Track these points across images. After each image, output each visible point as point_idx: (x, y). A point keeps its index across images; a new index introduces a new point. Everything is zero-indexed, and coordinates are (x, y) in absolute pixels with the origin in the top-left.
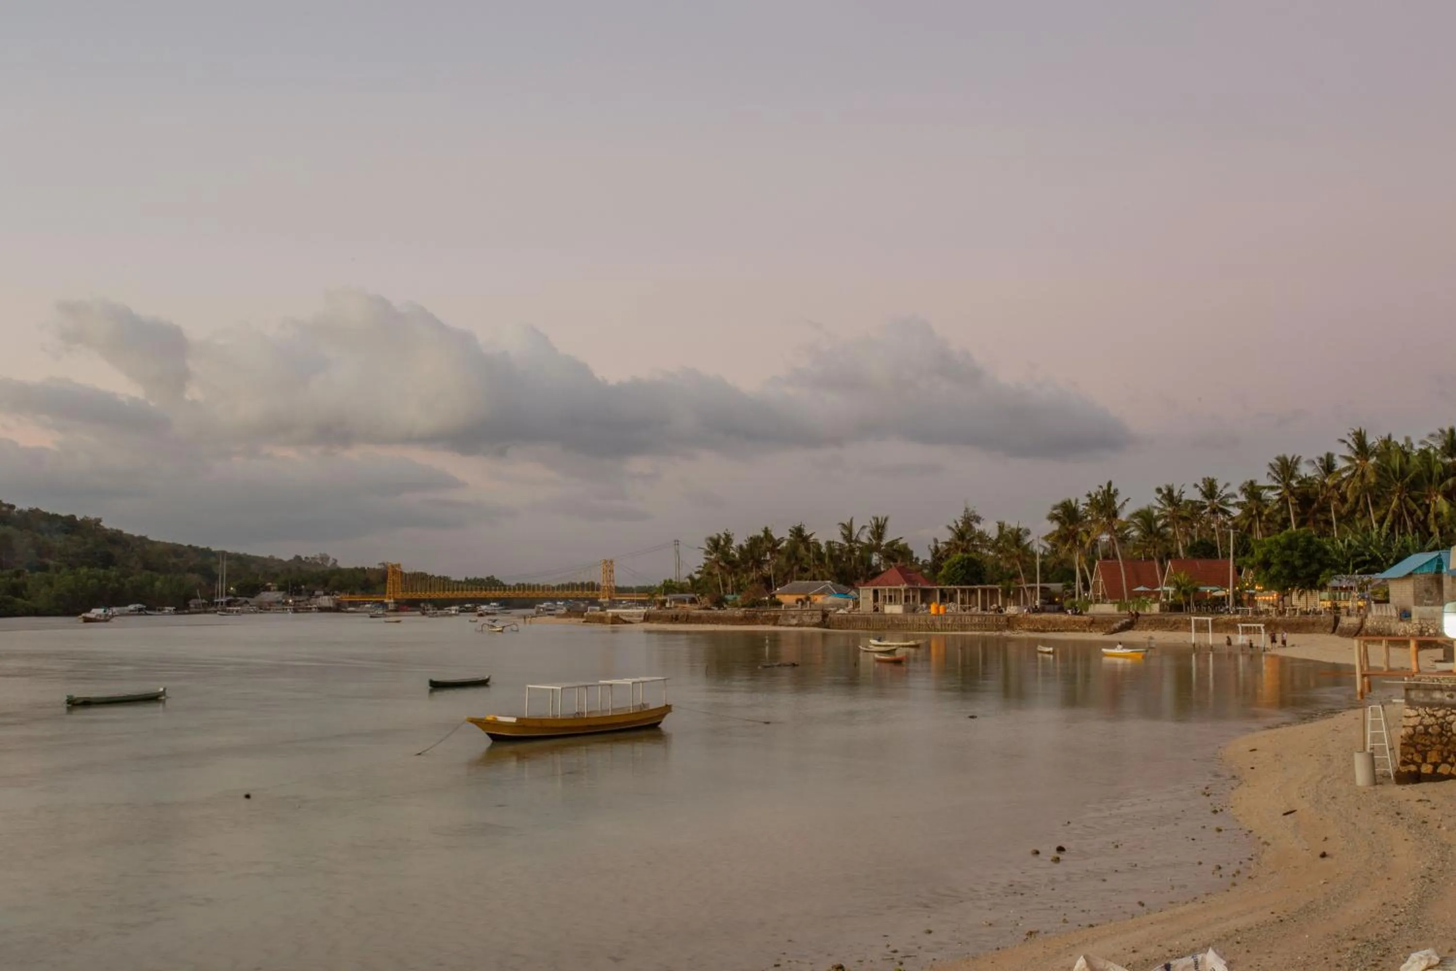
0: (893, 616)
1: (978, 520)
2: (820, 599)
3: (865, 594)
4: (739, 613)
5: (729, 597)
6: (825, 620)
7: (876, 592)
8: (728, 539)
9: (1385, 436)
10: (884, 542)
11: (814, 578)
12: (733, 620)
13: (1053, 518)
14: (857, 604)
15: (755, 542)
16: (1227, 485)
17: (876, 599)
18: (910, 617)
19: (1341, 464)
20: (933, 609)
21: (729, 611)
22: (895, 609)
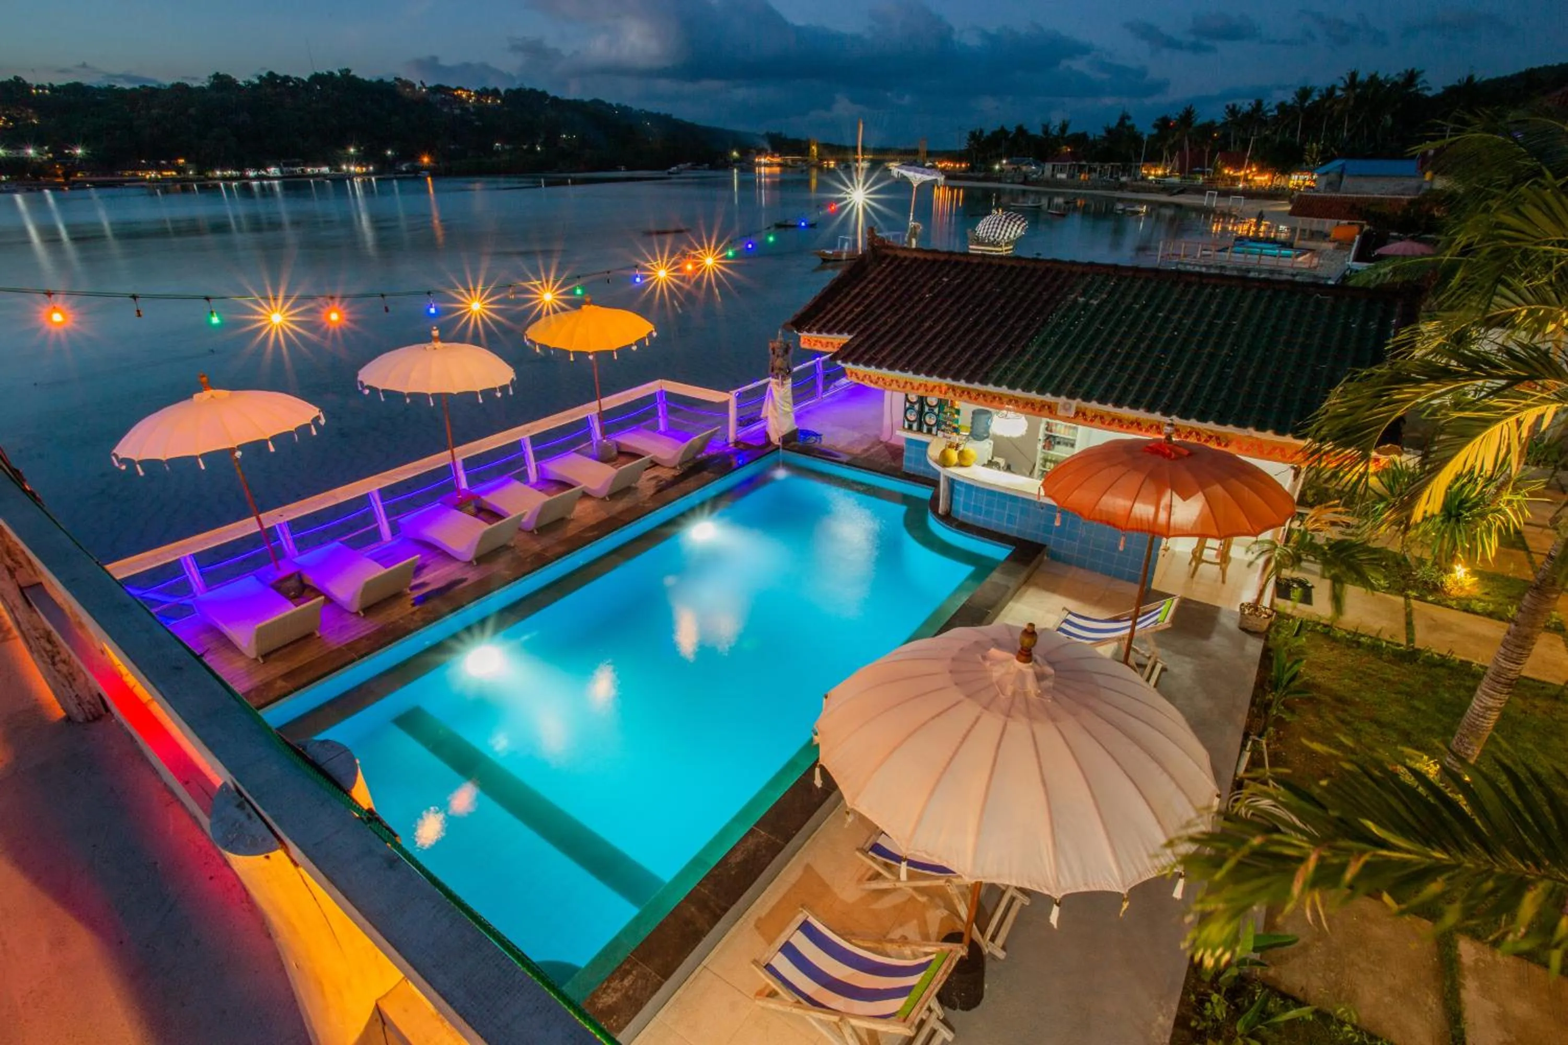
0: (1061, 180)
1: (1129, 118)
2: (1024, 168)
3: (1048, 167)
4: (981, 175)
5: (978, 165)
6: (1026, 181)
7: (1054, 166)
8: (981, 132)
9: (1373, 73)
10: (1066, 135)
11: (1024, 156)
12: (979, 180)
13: (1155, 126)
14: (1043, 172)
15: (994, 134)
16: (1269, 104)
17: (1053, 170)
18: (1070, 181)
19: (1339, 93)
20: (1082, 177)
21: (976, 174)
22: (1063, 176)
